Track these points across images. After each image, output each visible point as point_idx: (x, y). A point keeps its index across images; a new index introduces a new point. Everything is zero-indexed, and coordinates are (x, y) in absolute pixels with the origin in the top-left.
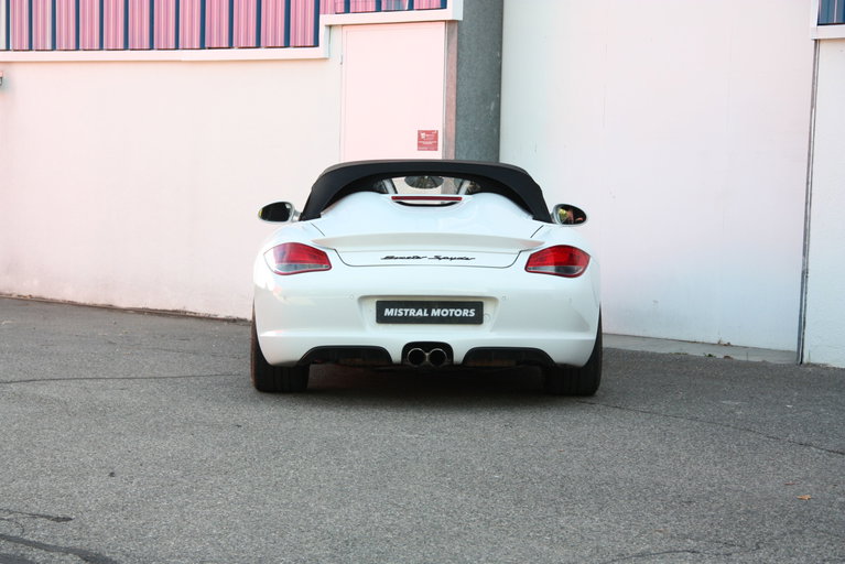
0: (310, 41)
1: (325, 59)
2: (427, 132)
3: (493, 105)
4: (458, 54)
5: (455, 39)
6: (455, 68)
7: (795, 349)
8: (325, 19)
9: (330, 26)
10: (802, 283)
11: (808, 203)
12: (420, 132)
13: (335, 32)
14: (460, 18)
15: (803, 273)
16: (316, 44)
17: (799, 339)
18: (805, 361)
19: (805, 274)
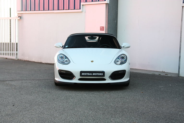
0: (79, 8)
1: (82, 12)
2: (102, 27)
3: (116, 21)
4: (108, 10)
5: (108, 7)
6: (107, 13)
7: (178, 73)
8: (82, 4)
9: (83, 5)
10: (179, 59)
11: (181, 42)
12: (100, 27)
13: (84, 6)
14: (109, 3)
15: (179, 57)
16: (80, 9)
17: (179, 71)
18: (180, 76)
19: (180, 57)
